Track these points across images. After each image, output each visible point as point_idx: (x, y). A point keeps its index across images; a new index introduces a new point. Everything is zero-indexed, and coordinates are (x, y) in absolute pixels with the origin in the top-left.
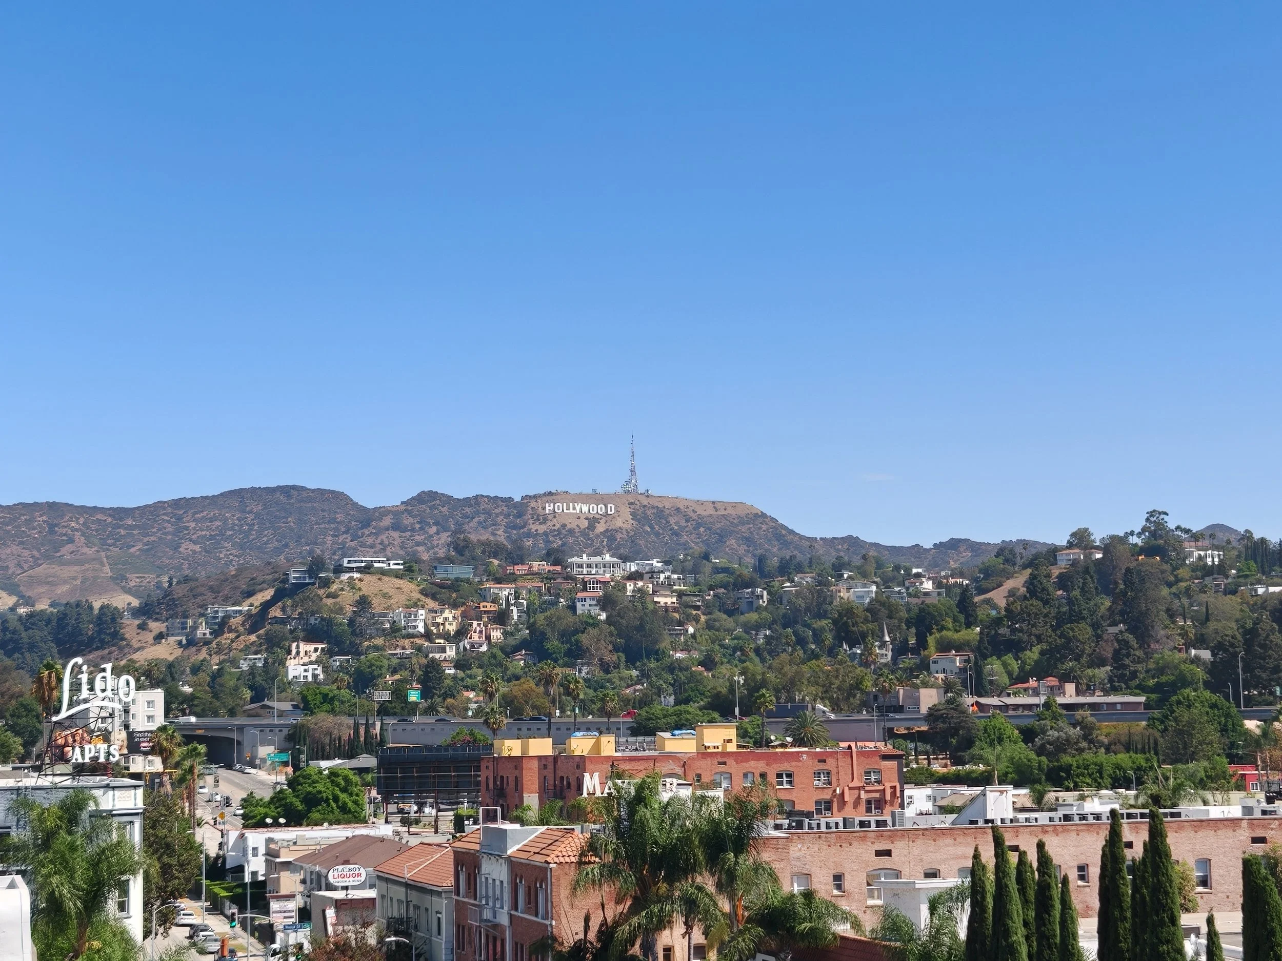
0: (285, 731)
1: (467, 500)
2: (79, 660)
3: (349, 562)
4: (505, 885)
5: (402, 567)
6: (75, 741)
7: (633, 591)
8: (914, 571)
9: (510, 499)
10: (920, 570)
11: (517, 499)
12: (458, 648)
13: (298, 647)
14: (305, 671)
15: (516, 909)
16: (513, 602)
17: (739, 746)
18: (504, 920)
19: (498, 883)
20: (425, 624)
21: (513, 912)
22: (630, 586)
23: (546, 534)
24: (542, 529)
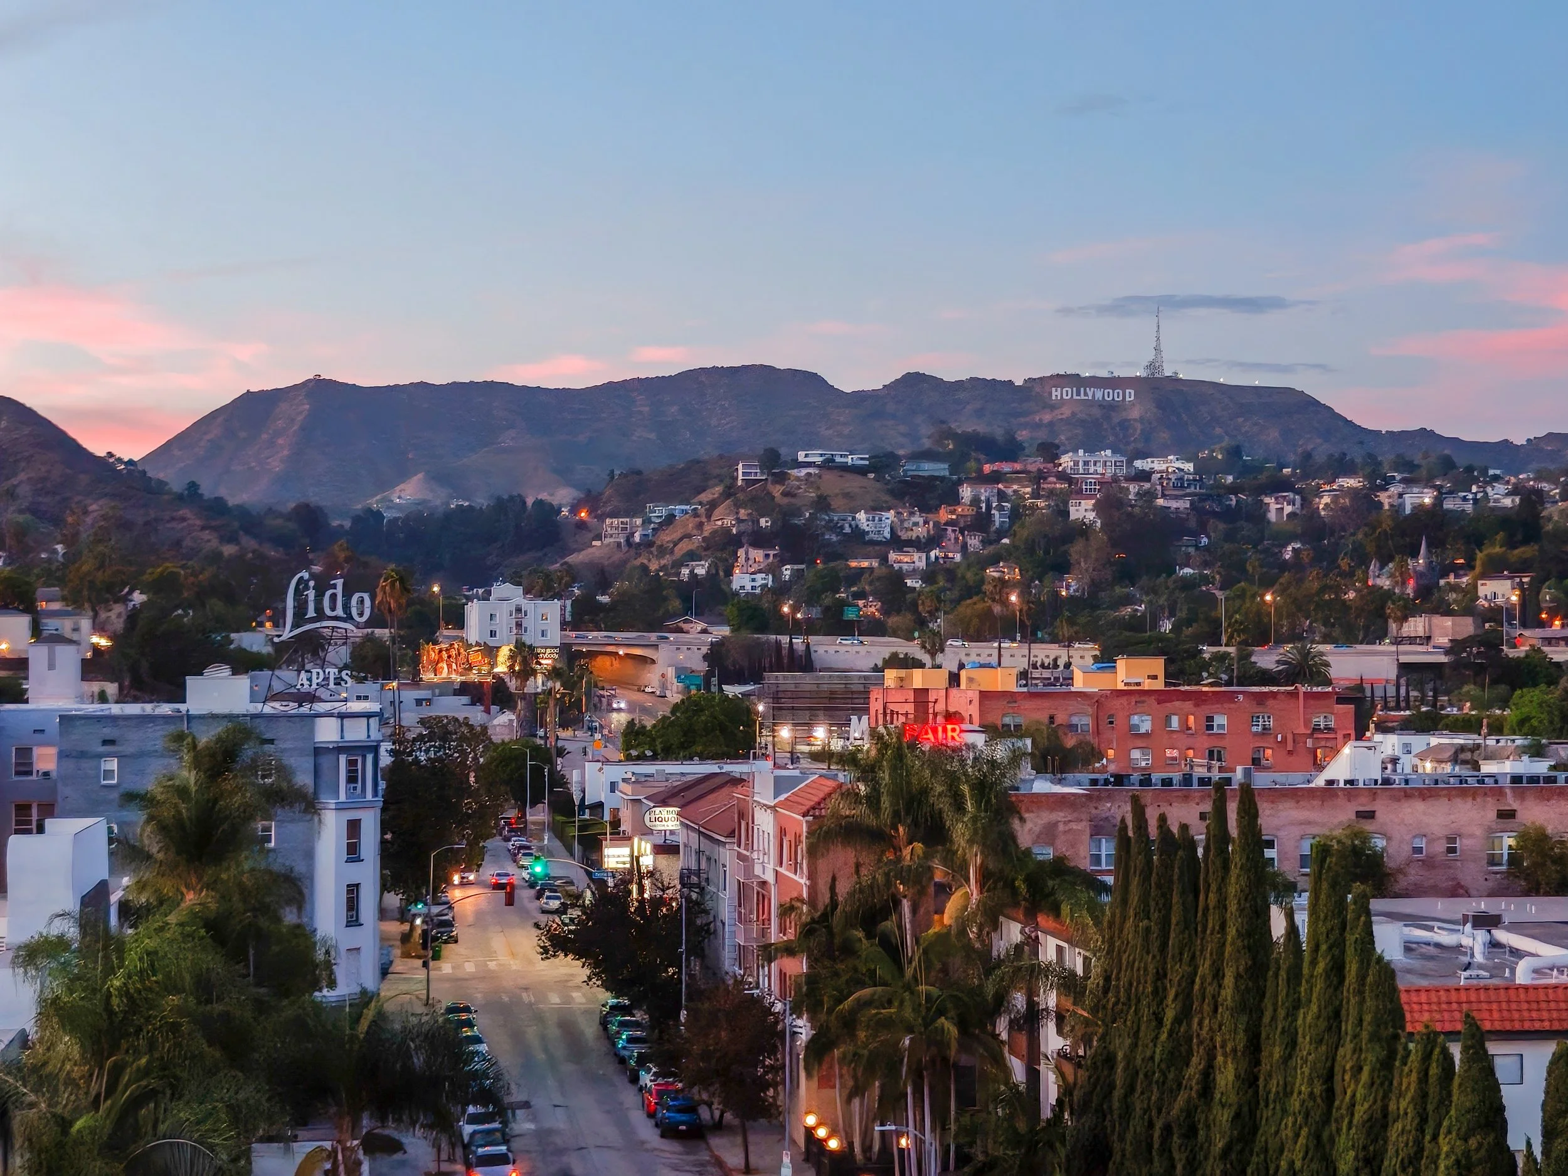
0: (705, 650)
1: (959, 383)
2: (305, 575)
3: (806, 456)
4: (771, 838)
5: (867, 463)
6: (449, 657)
7: (1138, 494)
8: (1491, 472)
9: (1010, 383)
10: (1498, 472)
11: (1019, 382)
12: (928, 558)
13: (747, 553)
14: (753, 580)
15: (781, 864)
16: (994, 505)
17: (1167, 684)
18: (770, 877)
19: (766, 835)
20: (892, 529)
21: (778, 869)
22: (1133, 488)
23: (1051, 424)
24: (1047, 417)
